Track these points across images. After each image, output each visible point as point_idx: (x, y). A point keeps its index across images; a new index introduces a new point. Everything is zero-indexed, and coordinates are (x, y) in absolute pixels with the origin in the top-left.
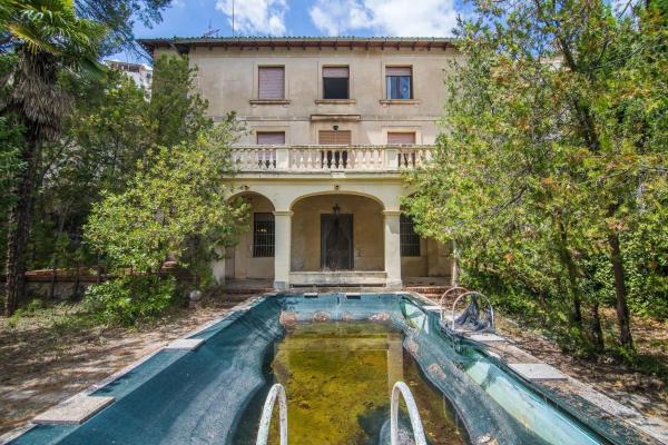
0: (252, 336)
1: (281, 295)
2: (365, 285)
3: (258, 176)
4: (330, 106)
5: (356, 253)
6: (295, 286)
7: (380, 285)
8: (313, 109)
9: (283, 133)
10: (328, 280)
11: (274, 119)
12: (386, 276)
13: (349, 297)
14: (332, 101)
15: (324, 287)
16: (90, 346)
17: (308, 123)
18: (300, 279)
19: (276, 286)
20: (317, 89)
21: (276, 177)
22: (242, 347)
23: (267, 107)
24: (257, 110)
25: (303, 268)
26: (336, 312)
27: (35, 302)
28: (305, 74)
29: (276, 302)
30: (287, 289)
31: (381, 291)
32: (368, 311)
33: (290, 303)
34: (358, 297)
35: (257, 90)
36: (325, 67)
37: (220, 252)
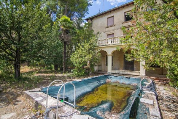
0: (95, 82)
1: (108, 75)
2: (132, 75)
3: (103, 46)
4: (127, 23)
5: (135, 66)
6: (113, 73)
7: (138, 76)
8: (121, 25)
9: (113, 34)
10: (121, 73)
11: (111, 31)
12: (139, 73)
13: (126, 78)
14: (127, 22)
15: (120, 74)
16: (70, 79)
17: (120, 30)
18: (114, 72)
19: (108, 73)
20: (123, 19)
21: (107, 46)
22: (91, 84)
23: (109, 28)
24: (107, 29)
25: (115, 69)
26: (122, 81)
27: (67, 72)
28: (119, 16)
29: (107, 77)
30: (110, 74)
31: (138, 77)
32: (131, 82)
33: (110, 77)
34: (129, 78)
35: (107, 24)
36: (125, 13)
37: (96, 64)
